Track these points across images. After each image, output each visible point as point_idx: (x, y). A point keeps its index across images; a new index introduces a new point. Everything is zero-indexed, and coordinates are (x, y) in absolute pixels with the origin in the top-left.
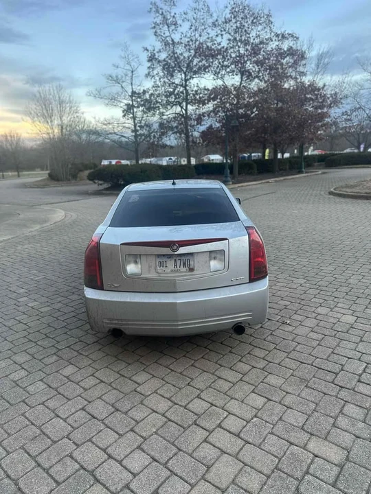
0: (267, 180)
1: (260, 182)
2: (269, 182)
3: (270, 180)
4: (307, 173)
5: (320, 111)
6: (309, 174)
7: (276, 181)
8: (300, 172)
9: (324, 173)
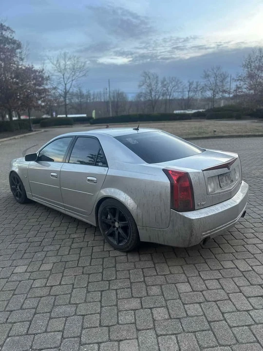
0: (14, 137)
1: (9, 139)
2: (15, 138)
3: (16, 137)
4: (35, 131)
5: (37, 87)
6: (37, 132)
7: (21, 138)
8: (31, 131)
9: (45, 131)
